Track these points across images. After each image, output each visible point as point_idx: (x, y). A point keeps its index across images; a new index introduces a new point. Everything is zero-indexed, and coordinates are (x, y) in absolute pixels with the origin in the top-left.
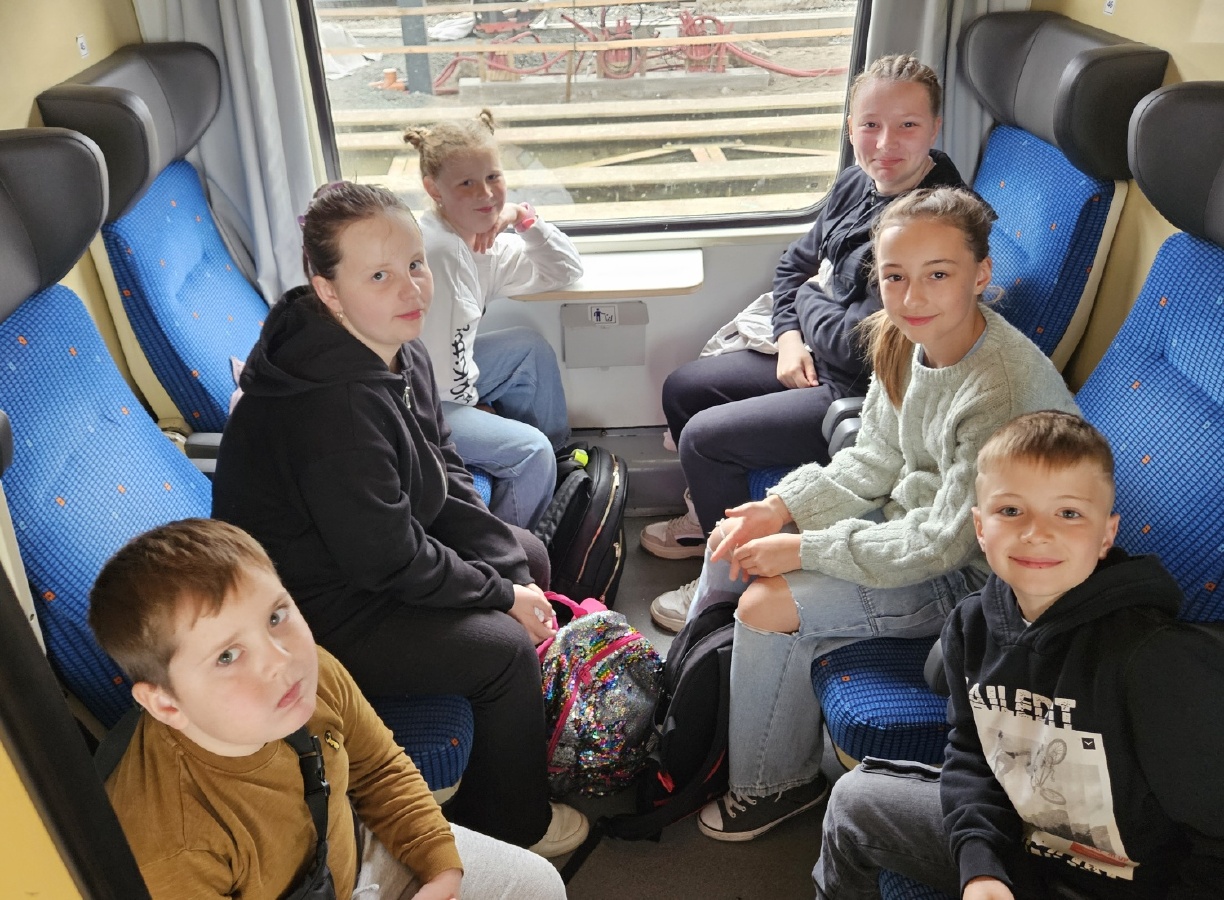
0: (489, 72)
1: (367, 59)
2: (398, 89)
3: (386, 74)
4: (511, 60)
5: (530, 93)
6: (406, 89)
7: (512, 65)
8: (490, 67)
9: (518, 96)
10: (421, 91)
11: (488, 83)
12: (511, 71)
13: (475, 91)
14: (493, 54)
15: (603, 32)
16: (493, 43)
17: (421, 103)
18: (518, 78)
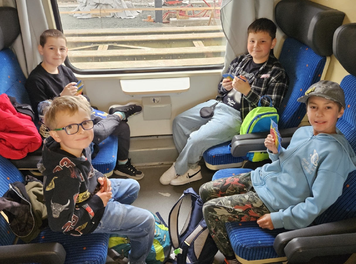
0: (179, 16)
1: (138, 12)
2: (152, 21)
3: (148, 17)
4: (187, 12)
5: (192, 23)
6: (154, 21)
7: (187, 14)
8: (180, 15)
9: (188, 24)
10: (160, 22)
11: (179, 20)
12: (186, 16)
13: (176, 22)
14: (181, 11)
15: (214, 4)
16: (181, 7)
17: (161, 26)
18: (188, 18)
